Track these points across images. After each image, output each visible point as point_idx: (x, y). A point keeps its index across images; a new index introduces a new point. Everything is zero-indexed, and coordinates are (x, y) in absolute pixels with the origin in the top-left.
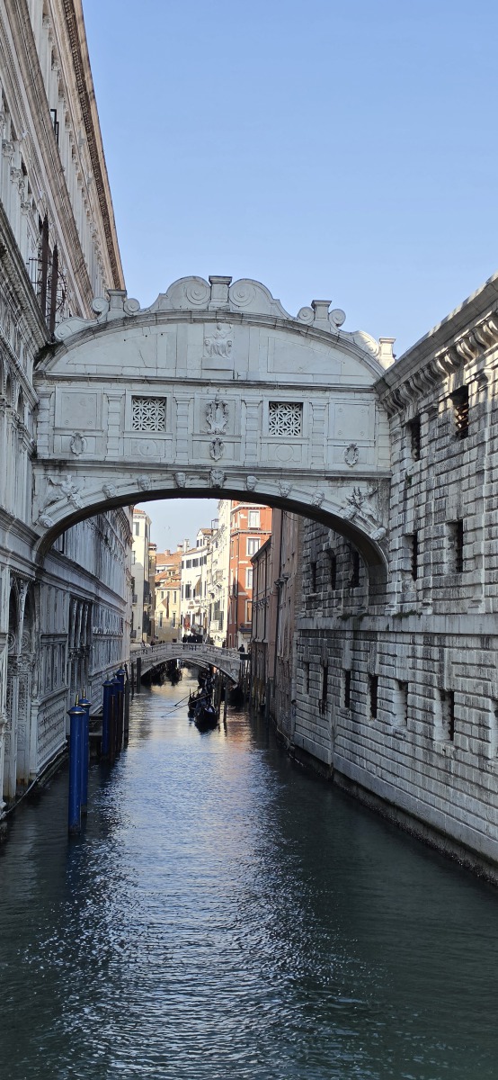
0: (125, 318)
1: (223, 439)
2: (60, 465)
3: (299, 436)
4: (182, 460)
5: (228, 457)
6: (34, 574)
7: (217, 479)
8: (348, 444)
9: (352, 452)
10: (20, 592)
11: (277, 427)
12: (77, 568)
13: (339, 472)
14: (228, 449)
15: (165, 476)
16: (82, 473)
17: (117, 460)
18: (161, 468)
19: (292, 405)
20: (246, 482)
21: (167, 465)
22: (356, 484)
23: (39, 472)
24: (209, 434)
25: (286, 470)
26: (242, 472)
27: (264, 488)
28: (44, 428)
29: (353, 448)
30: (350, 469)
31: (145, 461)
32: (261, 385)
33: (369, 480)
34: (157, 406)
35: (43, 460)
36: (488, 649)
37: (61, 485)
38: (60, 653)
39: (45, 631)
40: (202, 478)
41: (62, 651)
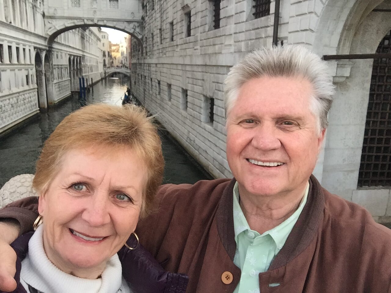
1: (96, 10)
2: (51, 17)
3: (118, 9)
4: (86, 16)
5: (98, 16)
6: (47, 48)
7: (96, 21)
8: (131, 12)
9: (132, 14)
10: (41, 53)
11: (112, 7)
12: (70, 47)
13: (129, 20)
14: (98, 13)
15: (81, 20)
16: (58, 20)
17: (67, 16)
18: (80, 19)
20: (104, 22)
22: (134, 23)
23: (46, 20)
24: (92, 8)
26: (103, 20)
27: (108, 24)
28: (46, 7)
29: (132, 13)
30: (132, 19)
31: (75, 16)
33: (138, 22)
34: (78, 1)
35: (47, 16)
36: (157, 67)
37: (52, 23)
38: (65, 69)
39: (56, 64)
40: (91, 21)
41: (66, 69)
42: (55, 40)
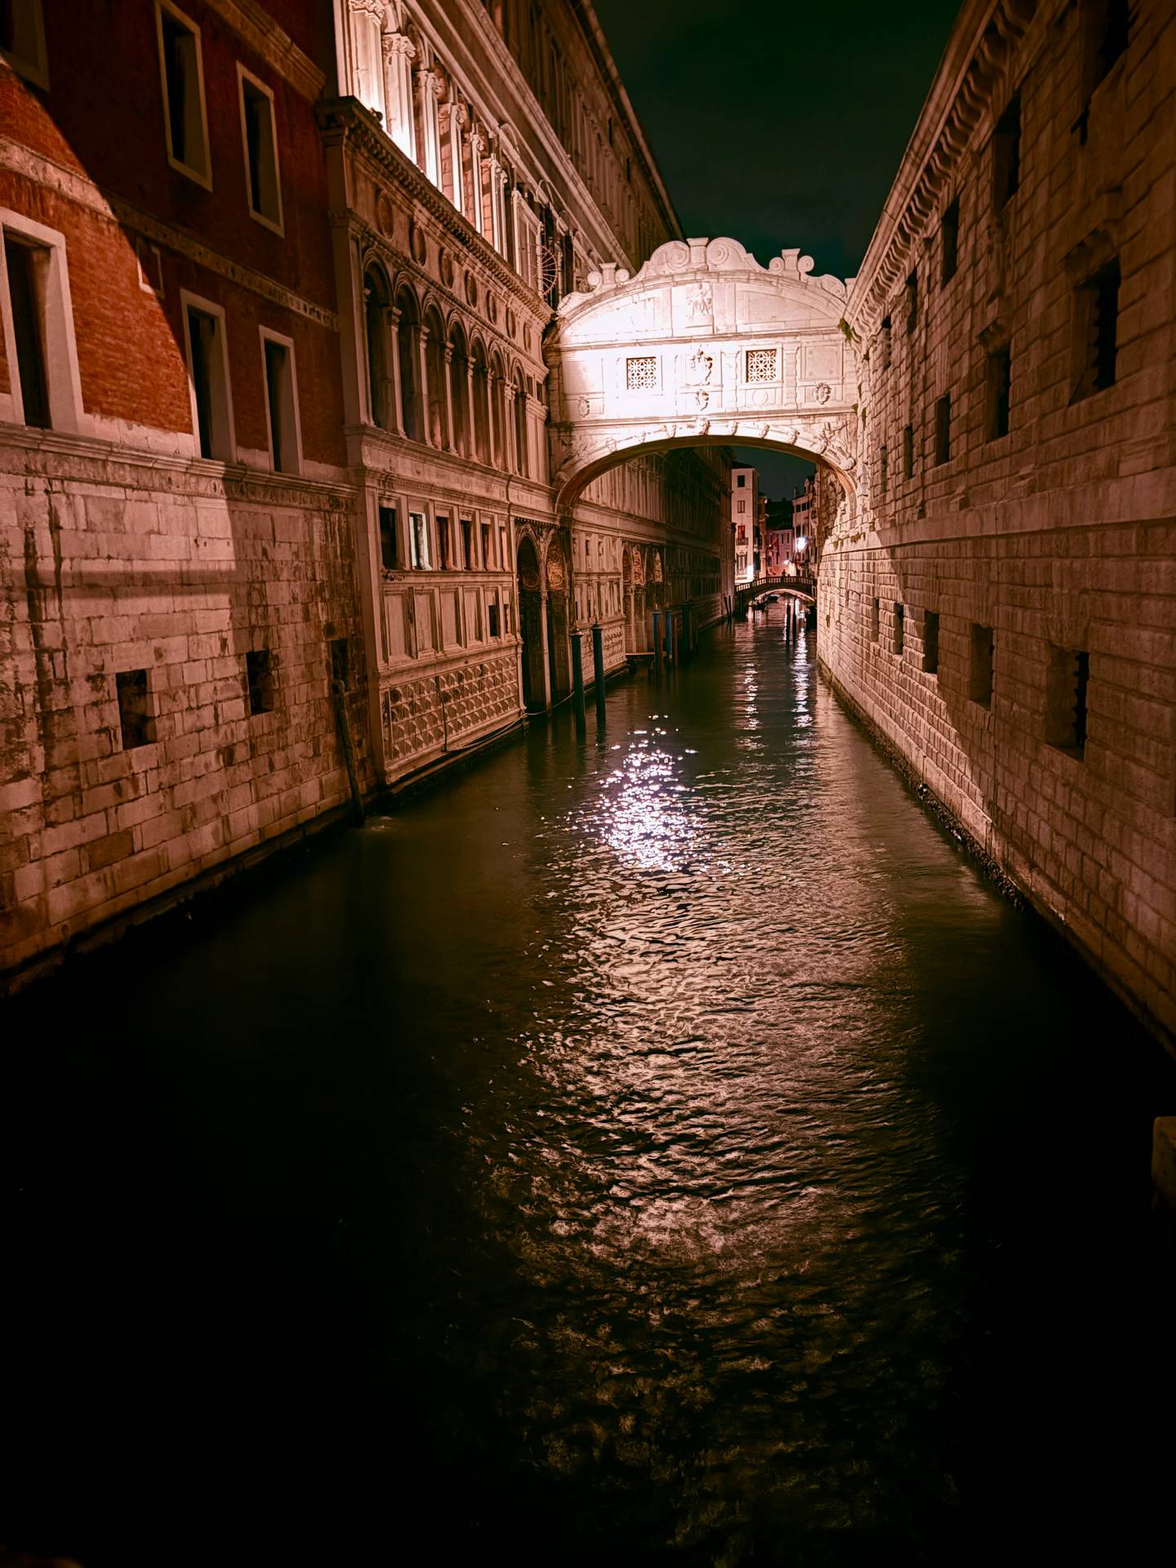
0: (617, 289)
1: (706, 389)
2: (570, 427)
3: (775, 379)
4: (672, 412)
5: (711, 407)
6: (557, 523)
7: (702, 427)
8: (818, 383)
9: (822, 390)
10: (538, 539)
11: (755, 374)
13: (810, 410)
14: (711, 399)
15: (659, 427)
16: (589, 432)
18: (654, 420)
19: (766, 351)
20: (727, 427)
21: (658, 418)
22: (826, 420)
23: (554, 435)
24: (693, 386)
25: (762, 412)
26: (723, 417)
28: (555, 396)
29: (822, 387)
30: (821, 406)
31: (638, 415)
32: (737, 336)
33: (838, 415)
34: (649, 366)
35: (557, 424)
37: (571, 445)
38: (611, 588)
39: (584, 570)
40: (690, 427)
41: (615, 586)
42: (582, 497)
